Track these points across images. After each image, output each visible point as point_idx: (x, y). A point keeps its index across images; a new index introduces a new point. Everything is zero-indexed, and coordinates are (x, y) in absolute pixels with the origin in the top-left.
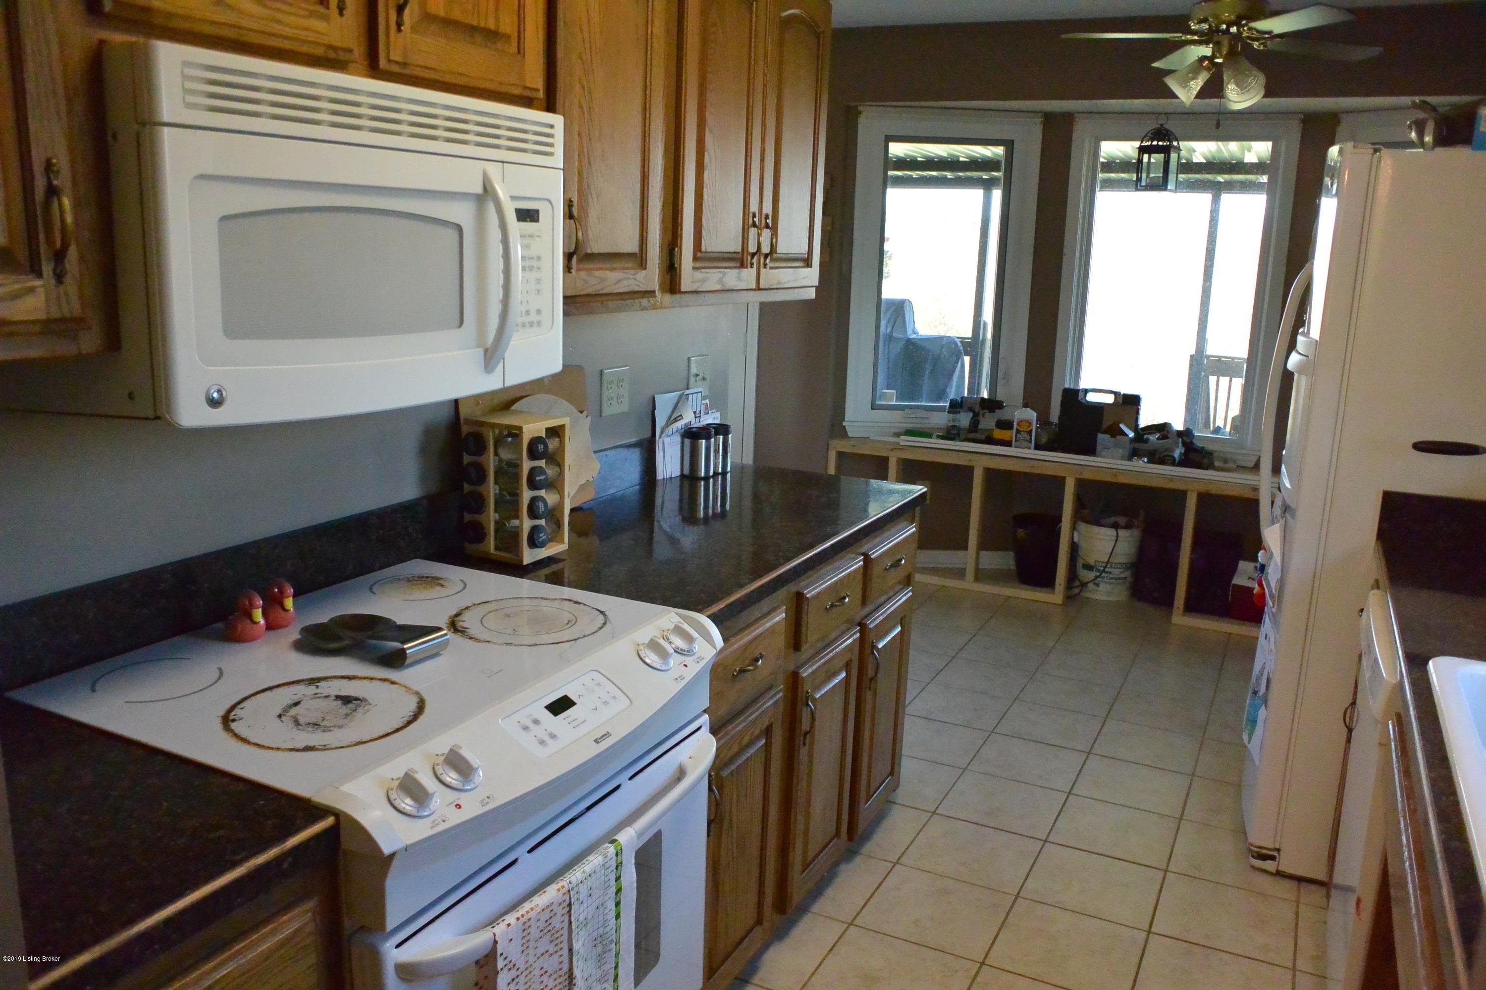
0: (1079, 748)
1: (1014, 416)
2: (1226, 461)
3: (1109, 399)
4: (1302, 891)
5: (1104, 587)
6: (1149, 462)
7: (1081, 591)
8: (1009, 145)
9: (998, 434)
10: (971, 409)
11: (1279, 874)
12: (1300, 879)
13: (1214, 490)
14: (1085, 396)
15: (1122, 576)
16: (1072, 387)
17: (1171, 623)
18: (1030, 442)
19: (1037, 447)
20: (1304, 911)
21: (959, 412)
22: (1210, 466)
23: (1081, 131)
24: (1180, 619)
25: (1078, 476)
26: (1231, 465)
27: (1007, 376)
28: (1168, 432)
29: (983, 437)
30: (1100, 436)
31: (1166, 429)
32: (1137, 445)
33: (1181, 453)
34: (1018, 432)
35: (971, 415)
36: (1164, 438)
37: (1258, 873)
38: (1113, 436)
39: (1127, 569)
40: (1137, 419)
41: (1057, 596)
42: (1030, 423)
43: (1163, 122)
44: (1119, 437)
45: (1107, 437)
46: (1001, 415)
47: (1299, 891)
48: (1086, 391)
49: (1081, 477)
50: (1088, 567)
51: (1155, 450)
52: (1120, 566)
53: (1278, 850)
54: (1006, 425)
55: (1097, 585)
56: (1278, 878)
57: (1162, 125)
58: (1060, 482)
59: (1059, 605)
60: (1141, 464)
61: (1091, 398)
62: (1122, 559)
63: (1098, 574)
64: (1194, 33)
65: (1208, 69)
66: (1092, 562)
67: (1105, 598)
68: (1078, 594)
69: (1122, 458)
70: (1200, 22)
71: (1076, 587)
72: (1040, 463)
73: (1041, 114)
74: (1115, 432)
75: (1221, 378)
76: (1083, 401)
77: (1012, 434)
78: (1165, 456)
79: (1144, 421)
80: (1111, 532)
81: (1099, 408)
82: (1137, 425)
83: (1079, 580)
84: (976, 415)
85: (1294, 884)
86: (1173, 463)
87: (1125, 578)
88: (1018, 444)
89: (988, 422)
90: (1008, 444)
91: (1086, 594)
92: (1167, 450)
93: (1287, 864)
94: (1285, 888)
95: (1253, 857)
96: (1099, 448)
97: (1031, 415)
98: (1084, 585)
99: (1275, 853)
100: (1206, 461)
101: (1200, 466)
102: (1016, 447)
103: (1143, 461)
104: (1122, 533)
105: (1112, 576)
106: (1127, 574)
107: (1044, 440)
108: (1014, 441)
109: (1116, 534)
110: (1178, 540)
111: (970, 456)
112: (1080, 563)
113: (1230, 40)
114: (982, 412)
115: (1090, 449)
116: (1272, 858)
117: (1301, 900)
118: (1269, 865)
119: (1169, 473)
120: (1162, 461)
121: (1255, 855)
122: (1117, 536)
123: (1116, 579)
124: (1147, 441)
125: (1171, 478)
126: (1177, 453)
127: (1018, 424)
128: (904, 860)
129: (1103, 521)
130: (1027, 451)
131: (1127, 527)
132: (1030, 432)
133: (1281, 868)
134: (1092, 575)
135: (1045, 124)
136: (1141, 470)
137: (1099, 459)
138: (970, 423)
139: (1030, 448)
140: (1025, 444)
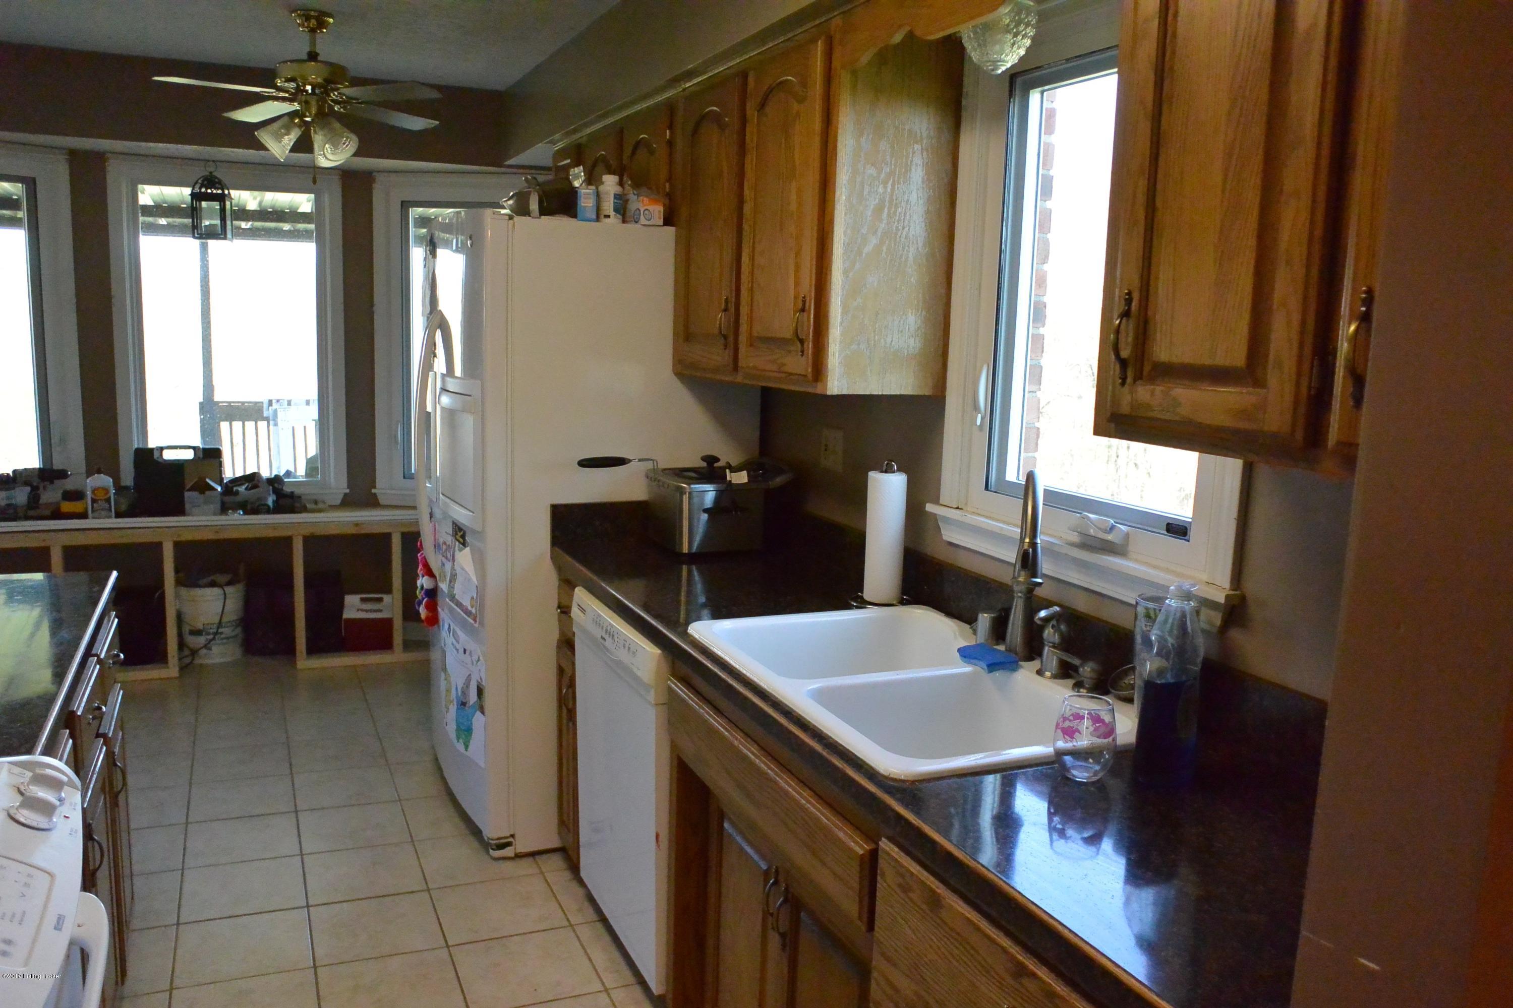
0: (284, 810)
1: (86, 486)
2: (316, 502)
3: (189, 455)
4: (540, 863)
5: (215, 649)
6: (245, 513)
7: (193, 660)
8: (30, 184)
9: (67, 507)
10: (26, 483)
11: (519, 856)
12: (533, 854)
13: (320, 531)
14: (161, 455)
15: (233, 634)
16: (141, 446)
17: (296, 668)
18: (111, 510)
19: (118, 515)
20: (550, 877)
21: (14, 488)
22: (304, 509)
23: (116, 173)
24: (305, 663)
25: (175, 539)
26: (320, 506)
27: (63, 441)
28: (258, 481)
29: (47, 512)
30: (187, 494)
31: (256, 478)
32: (228, 499)
33: (273, 501)
34: (94, 501)
35: (28, 489)
36: (255, 487)
37: (501, 862)
38: (202, 492)
39: (237, 626)
40: (221, 472)
41: (172, 670)
42: (107, 491)
43: (212, 169)
44: (207, 493)
45: (195, 494)
46: (69, 484)
47: (537, 863)
48: (161, 449)
49: (179, 539)
50: (197, 633)
51: (246, 501)
52: (229, 624)
53: (512, 836)
54: (76, 495)
55: (210, 649)
56: (517, 859)
57: (211, 173)
58: (157, 547)
59: (175, 678)
60: (237, 517)
61: (168, 455)
62: (233, 617)
63: (211, 637)
64: (279, 89)
65: (300, 126)
66: (200, 626)
67: (222, 660)
68: (191, 662)
69: (215, 514)
70: (288, 80)
71: (186, 656)
72: (129, 531)
73: (64, 152)
74: (202, 488)
75: (246, 423)
76: (160, 460)
77: (87, 503)
78: (258, 506)
79: (228, 473)
80: (216, 591)
81: (178, 466)
82: (222, 479)
83: (188, 647)
84: (35, 489)
85: (531, 859)
86: (269, 511)
87: (236, 636)
88: (96, 514)
89: (51, 495)
90: (83, 516)
91: (198, 661)
92: (259, 499)
93: (521, 846)
94: (525, 867)
95: (493, 849)
96: (187, 506)
97: (105, 480)
98: (194, 653)
99: (511, 839)
100: (297, 505)
101: (292, 510)
102: (94, 518)
103: (239, 514)
104: (229, 590)
105: (223, 636)
106: (239, 630)
107: (123, 507)
108: (90, 512)
109: (223, 592)
110: (290, 587)
111: (43, 536)
112: (186, 629)
113: (318, 101)
114: (41, 486)
115: (179, 510)
116: (509, 844)
117: (544, 870)
118: (509, 852)
119: (271, 521)
120: (255, 511)
121: (494, 847)
122: (225, 594)
123: (227, 638)
124: (237, 493)
125: (274, 527)
126: (270, 500)
127: (93, 492)
128: (177, 982)
129: (201, 582)
130: (107, 520)
131: (229, 583)
132: (108, 500)
133: (518, 851)
134: (202, 640)
135: (71, 163)
136: (238, 523)
137: (189, 518)
138: (29, 497)
139: (110, 517)
140: (103, 513)
